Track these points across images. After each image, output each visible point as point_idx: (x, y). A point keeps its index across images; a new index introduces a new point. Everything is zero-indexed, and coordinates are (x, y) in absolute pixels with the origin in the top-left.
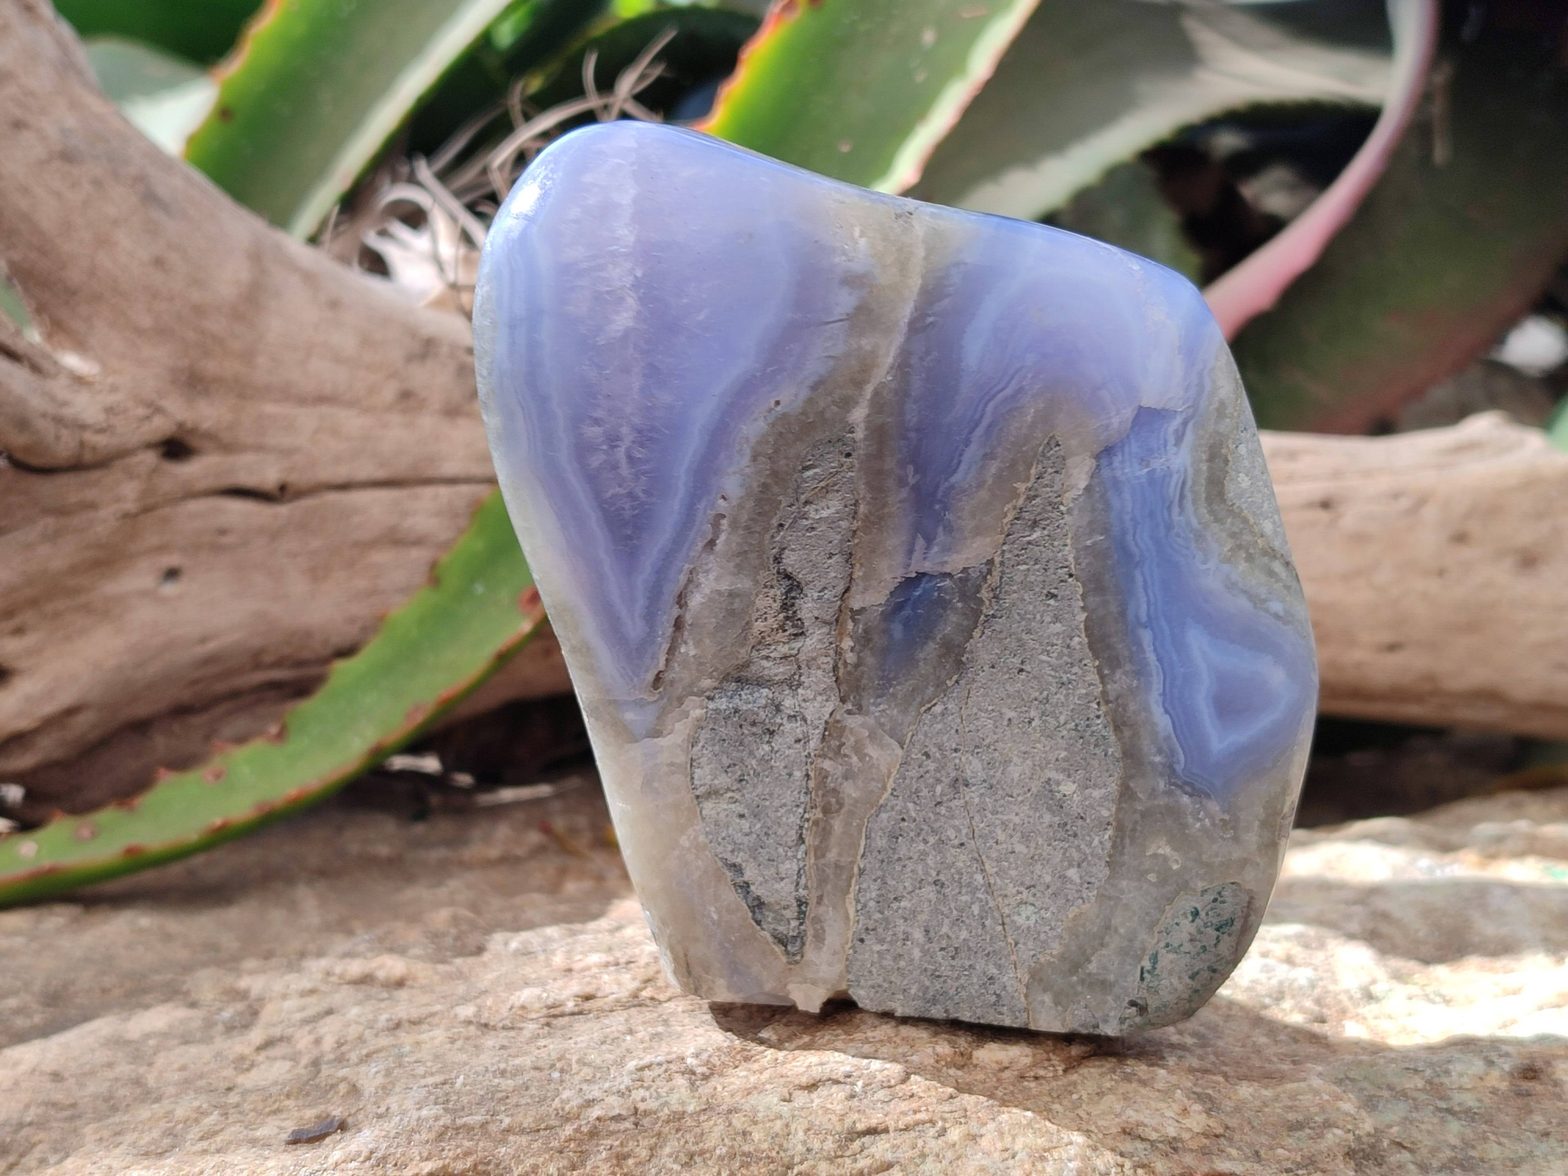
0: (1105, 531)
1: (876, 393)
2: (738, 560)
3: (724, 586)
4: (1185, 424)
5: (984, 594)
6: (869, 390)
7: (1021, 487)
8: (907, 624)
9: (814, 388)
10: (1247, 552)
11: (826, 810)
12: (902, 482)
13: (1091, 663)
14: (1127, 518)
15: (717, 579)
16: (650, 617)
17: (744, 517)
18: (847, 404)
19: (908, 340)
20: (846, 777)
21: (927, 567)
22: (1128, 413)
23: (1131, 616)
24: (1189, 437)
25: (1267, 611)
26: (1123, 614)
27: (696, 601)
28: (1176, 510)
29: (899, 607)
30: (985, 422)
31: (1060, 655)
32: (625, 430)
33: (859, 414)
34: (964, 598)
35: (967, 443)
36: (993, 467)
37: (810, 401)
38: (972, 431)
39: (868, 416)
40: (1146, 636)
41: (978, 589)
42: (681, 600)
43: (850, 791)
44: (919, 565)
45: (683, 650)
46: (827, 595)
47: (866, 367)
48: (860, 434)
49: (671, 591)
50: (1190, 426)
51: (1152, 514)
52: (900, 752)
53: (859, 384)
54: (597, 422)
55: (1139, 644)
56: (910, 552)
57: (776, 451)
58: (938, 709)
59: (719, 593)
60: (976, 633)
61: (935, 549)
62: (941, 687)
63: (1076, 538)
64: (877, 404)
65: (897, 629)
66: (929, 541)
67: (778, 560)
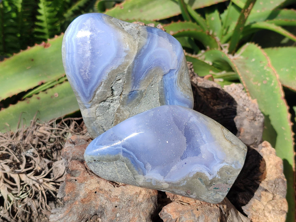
0: (163, 86)
1: (129, 67)
2: (105, 87)
3: (102, 91)
4: (177, 71)
5: (144, 94)
6: (128, 67)
7: (151, 80)
9: (119, 66)
10: (185, 89)
11: (117, 120)
12: (132, 79)
13: (159, 104)
14: (167, 85)
15: (101, 90)
16: (90, 94)
17: (106, 82)
18: (124, 68)
19: (134, 60)
20: (120, 116)
21: (135, 90)
22: (168, 70)
23: (166, 98)
24: (177, 73)
25: (187, 98)
26: (165, 98)
27: (98, 92)
28: (174, 84)
29: (130, 95)
30: (146, 72)
31: (155, 102)
32: (87, 70)
33: (126, 70)
34: (141, 94)
35: (143, 74)
36: (147, 77)
37: (118, 68)
38: (144, 73)
40: (168, 101)
41: (143, 93)
42: (95, 92)
43: (121, 117)
45: (95, 98)
46: (119, 92)
47: (127, 63)
48: (126, 72)
49: (93, 91)
50: (178, 71)
51: (171, 85)
52: (129, 113)
53: (126, 66)
54: (83, 69)
55: (167, 102)
56: (133, 88)
57: (112, 74)
58: (136, 108)
60: (142, 99)
61: (137, 88)
62: (136, 105)
63: (159, 87)
64: (129, 68)
65: (130, 97)
66: (136, 87)
67: (111, 87)
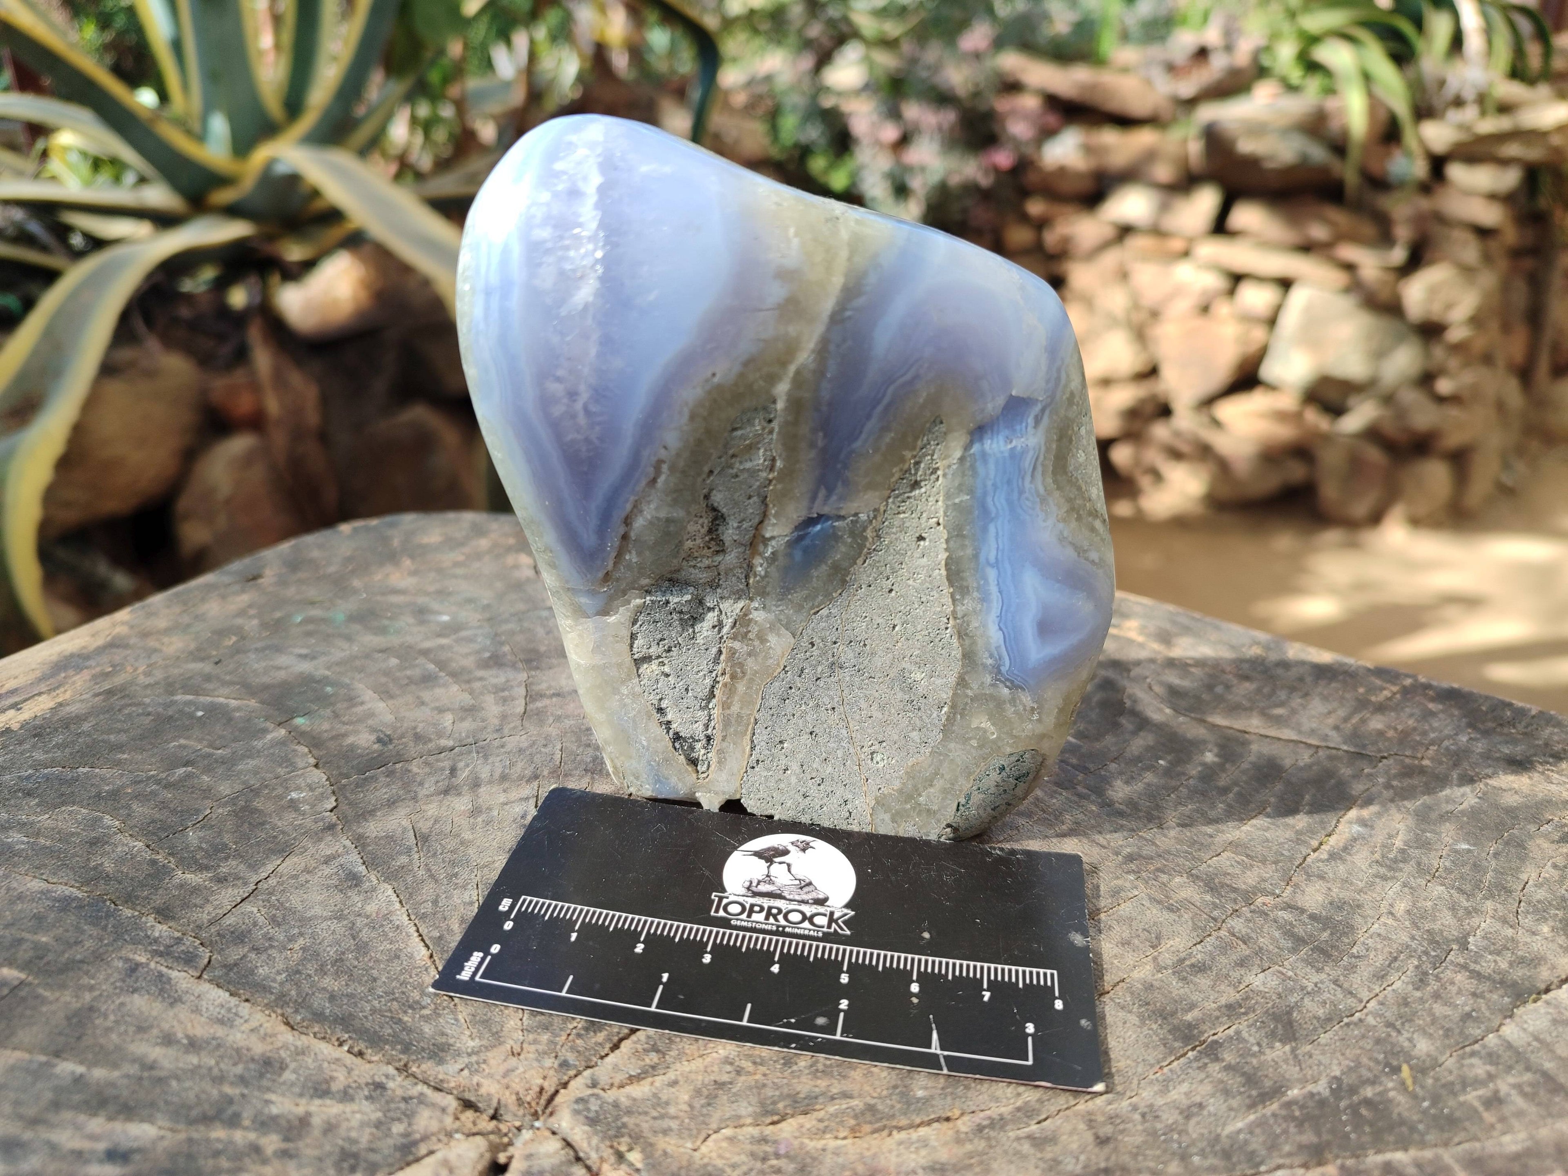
0: (971, 492)
1: (798, 373)
2: (675, 495)
3: (663, 514)
4: (1043, 410)
5: (869, 533)
6: (792, 369)
7: (908, 454)
8: (806, 551)
9: (746, 364)
10: (1078, 513)
11: (733, 677)
12: (812, 445)
13: (947, 590)
14: (989, 483)
15: (657, 509)
16: (602, 531)
17: (681, 464)
18: (772, 379)
19: (828, 329)
20: (750, 654)
21: (826, 510)
22: (1001, 401)
23: (982, 559)
24: (1046, 421)
25: (1087, 559)
26: (976, 556)
27: (639, 523)
28: (1028, 478)
29: (800, 539)
30: (885, 401)
31: (923, 582)
32: (582, 388)
33: (782, 389)
34: (852, 534)
35: (869, 417)
36: (888, 437)
37: (741, 375)
38: (874, 407)
39: (790, 390)
40: (992, 574)
41: (865, 529)
42: (627, 521)
43: (751, 664)
44: (820, 508)
45: (627, 557)
46: (745, 525)
47: (791, 349)
48: (780, 405)
49: (618, 516)
50: (1047, 413)
51: (1009, 482)
52: (793, 641)
53: (784, 364)
54: (559, 380)
55: (986, 580)
56: (813, 499)
57: (711, 414)
58: (824, 612)
59: (658, 519)
60: (860, 561)
61: (834, 498)
62: (829, 598)
63: (948, 496)
64: (798, 381)
65: (798, 555)
66: (830, 491)
67: (707, 497)
